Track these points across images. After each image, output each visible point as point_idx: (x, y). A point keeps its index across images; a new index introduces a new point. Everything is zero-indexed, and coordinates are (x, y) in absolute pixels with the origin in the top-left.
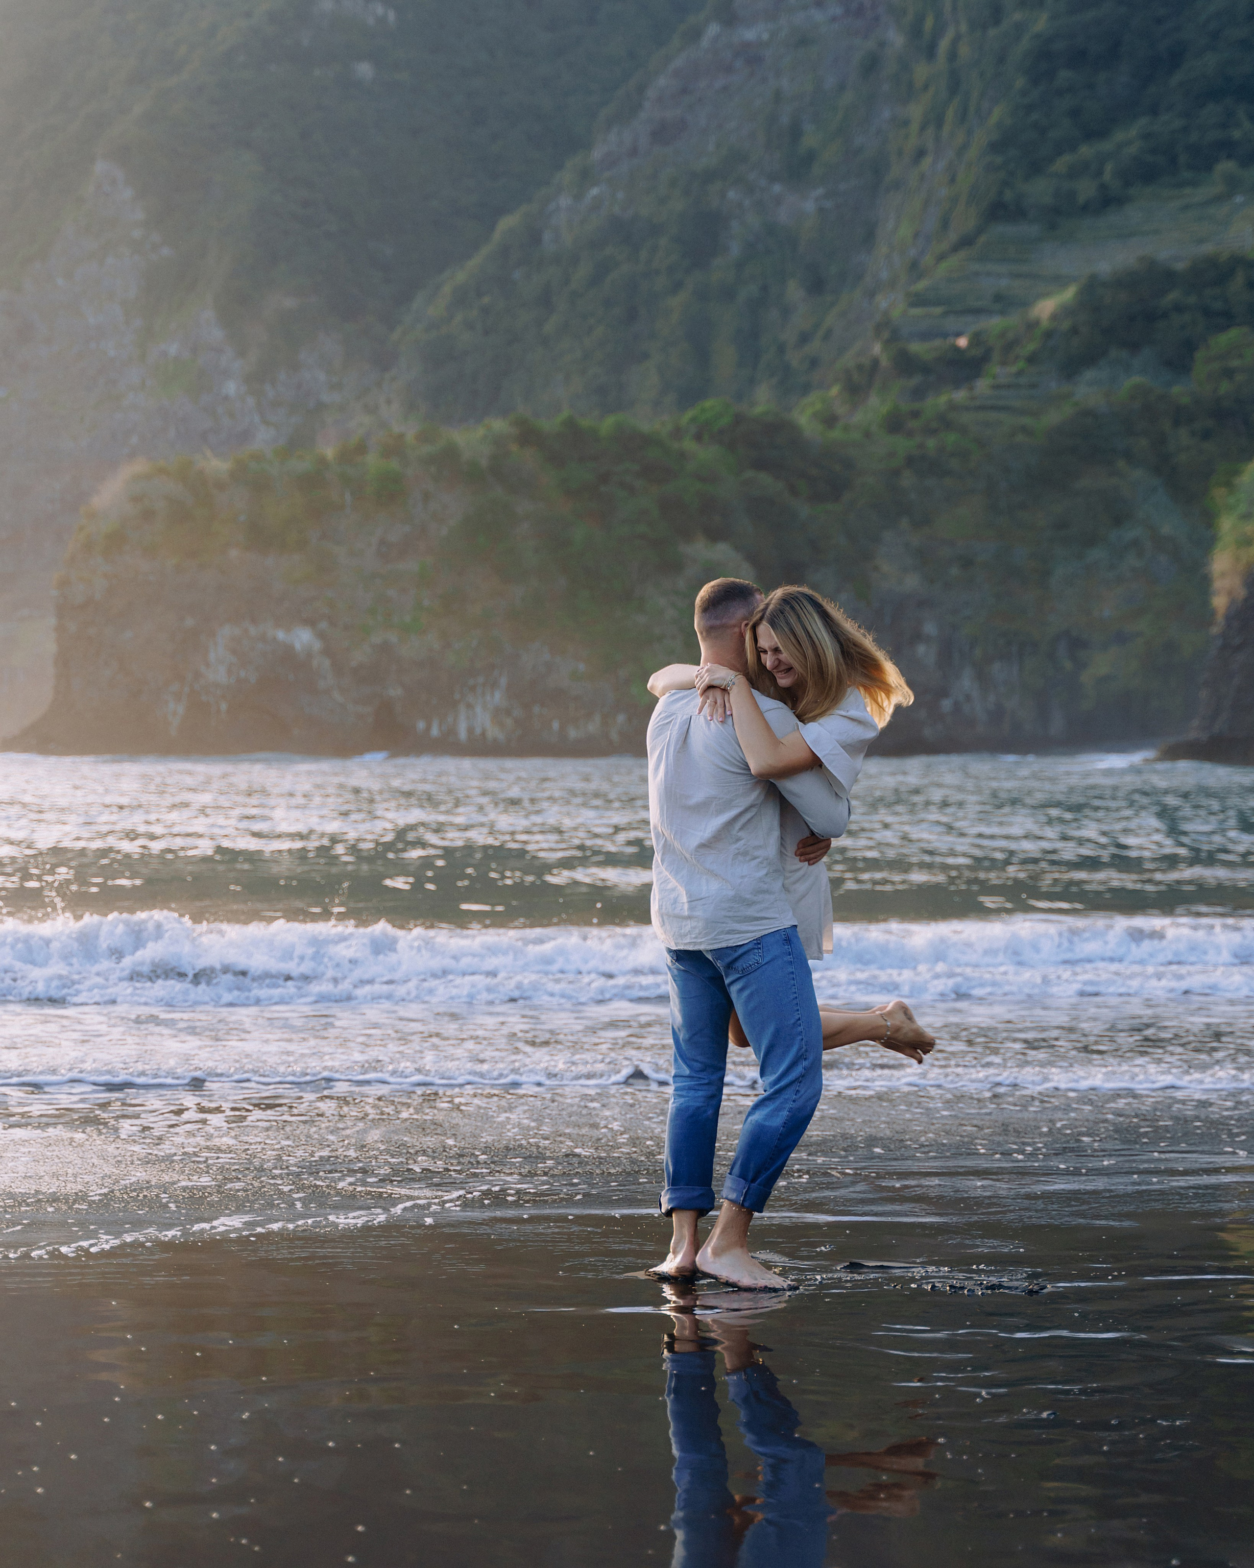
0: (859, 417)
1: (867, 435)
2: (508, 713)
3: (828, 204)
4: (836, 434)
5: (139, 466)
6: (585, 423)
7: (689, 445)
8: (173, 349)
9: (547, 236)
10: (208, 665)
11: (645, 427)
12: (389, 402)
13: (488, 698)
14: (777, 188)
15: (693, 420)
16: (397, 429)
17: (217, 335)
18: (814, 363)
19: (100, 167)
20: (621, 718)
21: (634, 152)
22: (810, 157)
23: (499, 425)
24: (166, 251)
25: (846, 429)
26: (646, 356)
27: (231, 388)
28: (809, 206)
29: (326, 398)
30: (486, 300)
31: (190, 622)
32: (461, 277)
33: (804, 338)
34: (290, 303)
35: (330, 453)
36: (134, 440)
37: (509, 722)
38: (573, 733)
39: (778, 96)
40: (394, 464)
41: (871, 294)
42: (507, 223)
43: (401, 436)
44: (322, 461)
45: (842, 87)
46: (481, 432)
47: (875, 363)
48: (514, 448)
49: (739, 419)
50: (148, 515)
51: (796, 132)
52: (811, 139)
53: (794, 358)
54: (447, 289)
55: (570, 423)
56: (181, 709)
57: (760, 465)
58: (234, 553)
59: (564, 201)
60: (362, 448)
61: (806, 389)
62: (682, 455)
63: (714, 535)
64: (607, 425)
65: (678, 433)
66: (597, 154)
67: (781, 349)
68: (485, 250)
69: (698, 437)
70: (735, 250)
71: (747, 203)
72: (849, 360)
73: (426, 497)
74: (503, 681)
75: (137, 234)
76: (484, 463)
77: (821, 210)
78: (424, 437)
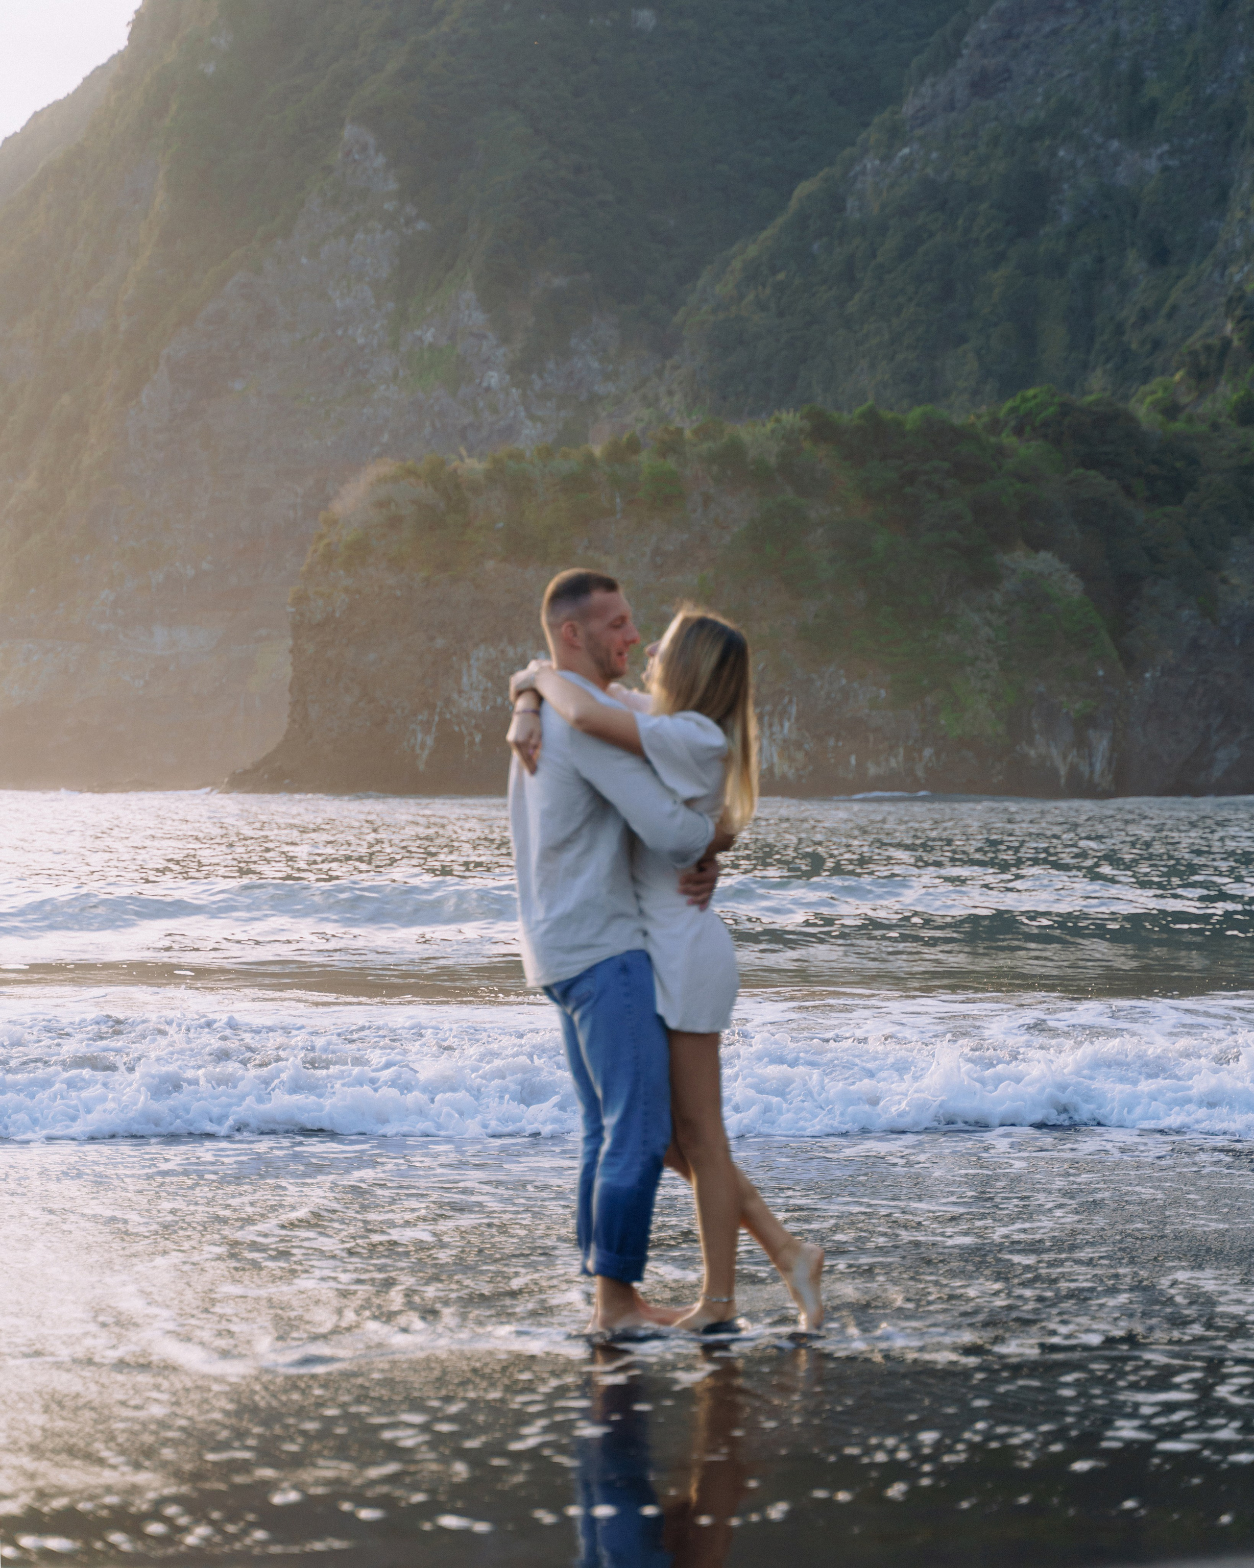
0: (1206, 407)
1: (1215, 426)
2: (799, 745)
3: (1173, 163)
4: (1179, 426)
5: (387, 467)
6: (887, 415)
7: (1008, 439)
8: (429, 336)
9: (851, 203)
10: (460, 692)
11: (958, 420)
12: (670, 393)
13: (776, 728)
14: (1115, 144)
15: (1013, 410)
16: (677, 421)
17: (478, 318)
18: (1157, 345)
19: (349, 132)
20: (928, 752)
21: (951, 106)
22: (1154, 107)
23: (790, 418)
24: (421, 225)
25: (1190, 420)
26: (962, 339)
27: (494, 378)
28: (1152, 165)
29: (600, 388)
30: (781, 276)
31: (440, 643)
32: (752, 251)
33: (1145, 317)
34: (559, 282)
35: (598, 451)
36: (386, 438)
37: (800, 756)
38: (872, 770)
39: (1116, 39)
40: (671, 463)
41: (1223, 265)
42: (804, 188)
43: (679, 431)
44: (590, 460)
45: (1190, 29)
46: (770, 425)
47: (1227, 343)
48: (807, 445)
49: (1065, 409)
50: (395, 522)
51: (1136, 81)
52: (1153, 89)
53: (1133, 340)
54: (737, 264)
55: (871, 415)
56: (430, 741)
57: (1089, 462)
58: (490, 564)
59: (871, 163)
60: (634, 446)
61: (1147, 375)
62: (1000, 451)
63: (1035, 545)
64: (914, 416)
65: (995, 426)
66: (908, 108)
67: (1119, 330)
68: (780, 221)
69: (1019, 431)
70: (1066, 216)
71: (1080, 163)
72: (1195, 341)
73: (707, 500)
74: (794, 710)
75: (389, 206)
76: (773, 461)
77: (1165, 169)
78: (702, 433)
